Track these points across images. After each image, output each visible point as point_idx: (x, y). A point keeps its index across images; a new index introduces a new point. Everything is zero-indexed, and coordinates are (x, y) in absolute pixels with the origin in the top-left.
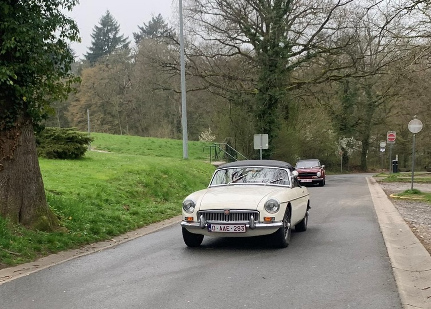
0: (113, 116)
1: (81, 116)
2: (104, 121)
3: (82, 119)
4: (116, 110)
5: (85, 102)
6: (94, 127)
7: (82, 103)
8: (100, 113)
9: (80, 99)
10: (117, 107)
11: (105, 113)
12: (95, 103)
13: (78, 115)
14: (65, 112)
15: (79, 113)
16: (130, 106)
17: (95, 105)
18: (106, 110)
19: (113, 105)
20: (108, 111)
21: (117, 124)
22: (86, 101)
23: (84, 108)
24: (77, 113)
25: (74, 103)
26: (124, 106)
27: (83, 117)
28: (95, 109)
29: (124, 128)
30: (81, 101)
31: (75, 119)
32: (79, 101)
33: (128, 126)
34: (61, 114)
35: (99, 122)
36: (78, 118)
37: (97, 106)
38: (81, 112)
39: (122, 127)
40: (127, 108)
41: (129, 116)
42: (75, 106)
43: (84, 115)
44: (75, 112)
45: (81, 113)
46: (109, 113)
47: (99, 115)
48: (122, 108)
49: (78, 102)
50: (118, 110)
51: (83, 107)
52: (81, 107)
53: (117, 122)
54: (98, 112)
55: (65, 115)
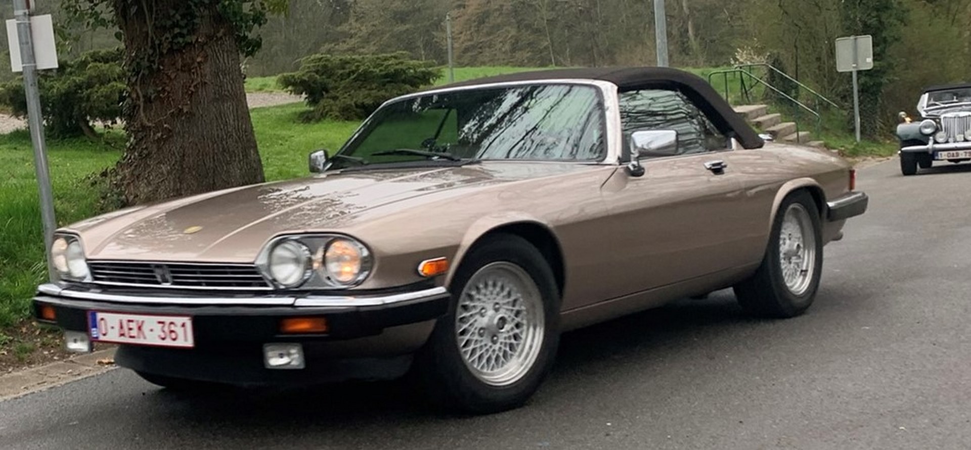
0: (537, 31)
1: (469, 37)
2: (517, 43)
3: (469, 43)
4: (542, 19)
5: (476, 9)
6: (496, 58)
7: (470, 10)
8: (509, 28)
9: (466, 3)
10: (544, 11)
11: (519, 27)
12: (496, 7)
13: (463, 37)
14: (434, 33)
15: (464, 33)
16: (572, 6)
17: (498, 13)
18: (523, 20)
19: (536, 10)
20: (526, 22)
21: (546, 48)
22: (479, 5)
23: (475, 21)
24: (461, 33)
25: (454, 13)
26: (557, 8)
27: (470, 40)
28: (499, 20)
29: (558, 54)
30: (468, 6)
31: (456, 45)
32: (464, 8)
33: (568, 50)
34: (426, 38)
35: (507, 47)
36: (463, 43)
37: (501, 14)
38: (470, 30)
39: (554, 51)
40: (566, 12)
41: (570, 27)
42: (457, 18)
43: (475, 34)
44: (457, 29)
45: (468, 32)
46: (528, 27)
47: (509, 32)
48: (554, 13)
49: (462, 9)
50: (545, 18)
51: (473, 18)
52: (468, 20)
53: (546, 43)
54: (505, 25)
55: (435, 39)
